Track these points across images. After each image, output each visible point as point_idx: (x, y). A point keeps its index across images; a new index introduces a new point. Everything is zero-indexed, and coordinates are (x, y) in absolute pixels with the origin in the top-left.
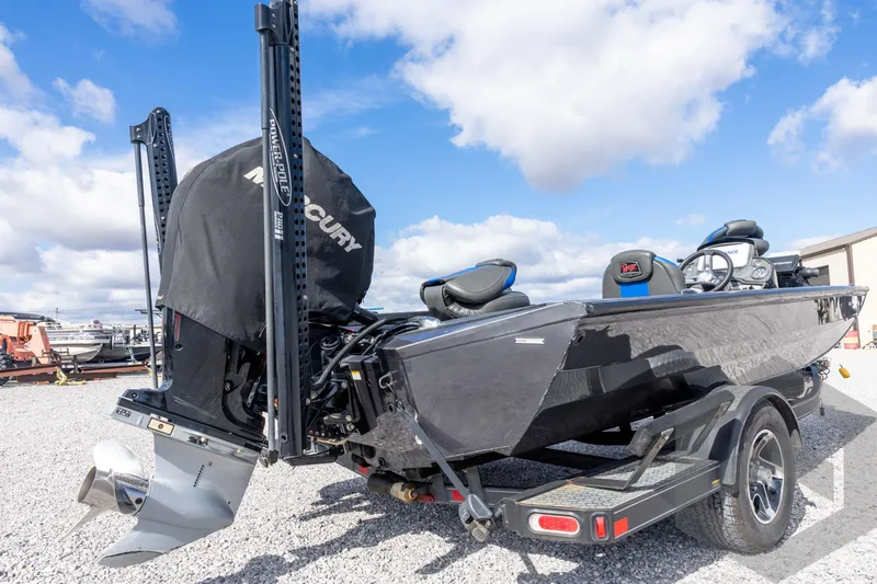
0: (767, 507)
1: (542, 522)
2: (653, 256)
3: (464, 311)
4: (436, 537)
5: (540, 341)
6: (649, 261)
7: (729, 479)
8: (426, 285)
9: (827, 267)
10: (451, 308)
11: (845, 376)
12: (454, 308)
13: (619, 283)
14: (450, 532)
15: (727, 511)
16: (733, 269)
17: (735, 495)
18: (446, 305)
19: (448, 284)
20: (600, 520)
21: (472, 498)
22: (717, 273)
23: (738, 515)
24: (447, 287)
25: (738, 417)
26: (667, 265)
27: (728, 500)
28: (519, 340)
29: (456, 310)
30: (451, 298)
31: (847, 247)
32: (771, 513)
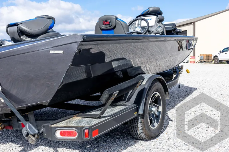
0: (155, 122)
1: (61, 134)
2: (116, 18)
3: (28, 39)
4: (14, 145)
5: (61, 52)
6: (115, 20)
7: (141, 112)
8: (9, 26)
9: (186, 31)
10: (22, 37)
11: (188, 73)
12: (23, 37)
13: (102, 30)
14: (22, 142)
15: (140, 124)
16: (149, 27)
17: (143, 118)
18: (20, 36)
19: (20, 25)
20: (86, 131)
21: (29, 125)
22: (143, 28)
23: (143, 126)
24: (20, 27)
25: (146, 87)
26: (122, 22)
27: (140, 120)
28: (52, 52)
29: (24, 39)
30: (22, 32)
31: (193, 23)
32: (156, 124)
